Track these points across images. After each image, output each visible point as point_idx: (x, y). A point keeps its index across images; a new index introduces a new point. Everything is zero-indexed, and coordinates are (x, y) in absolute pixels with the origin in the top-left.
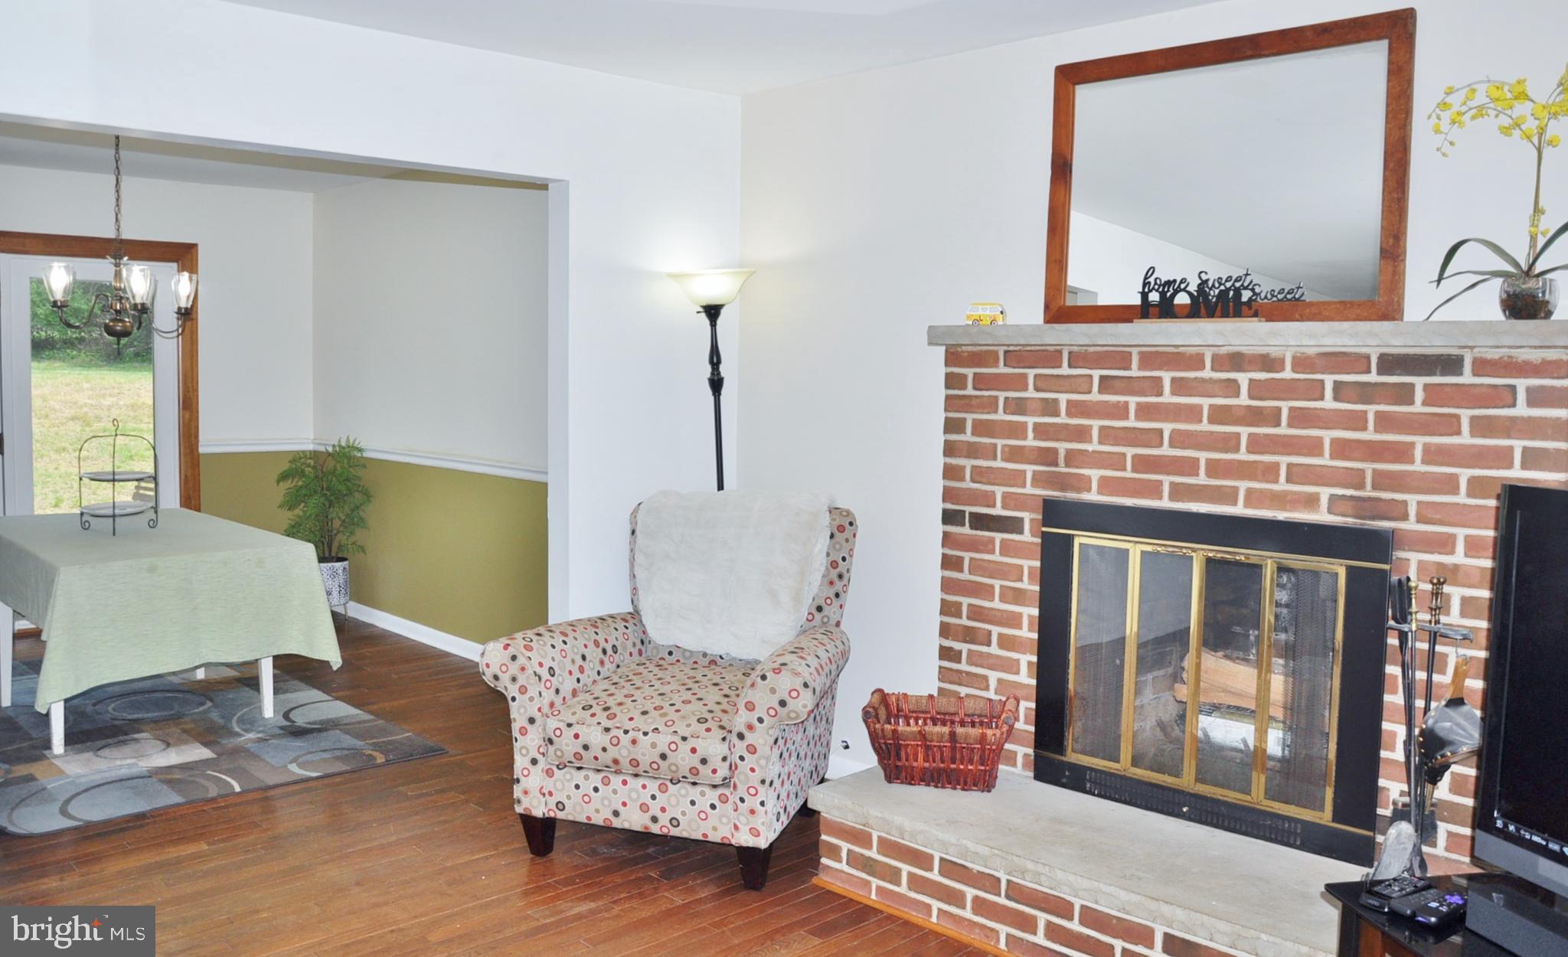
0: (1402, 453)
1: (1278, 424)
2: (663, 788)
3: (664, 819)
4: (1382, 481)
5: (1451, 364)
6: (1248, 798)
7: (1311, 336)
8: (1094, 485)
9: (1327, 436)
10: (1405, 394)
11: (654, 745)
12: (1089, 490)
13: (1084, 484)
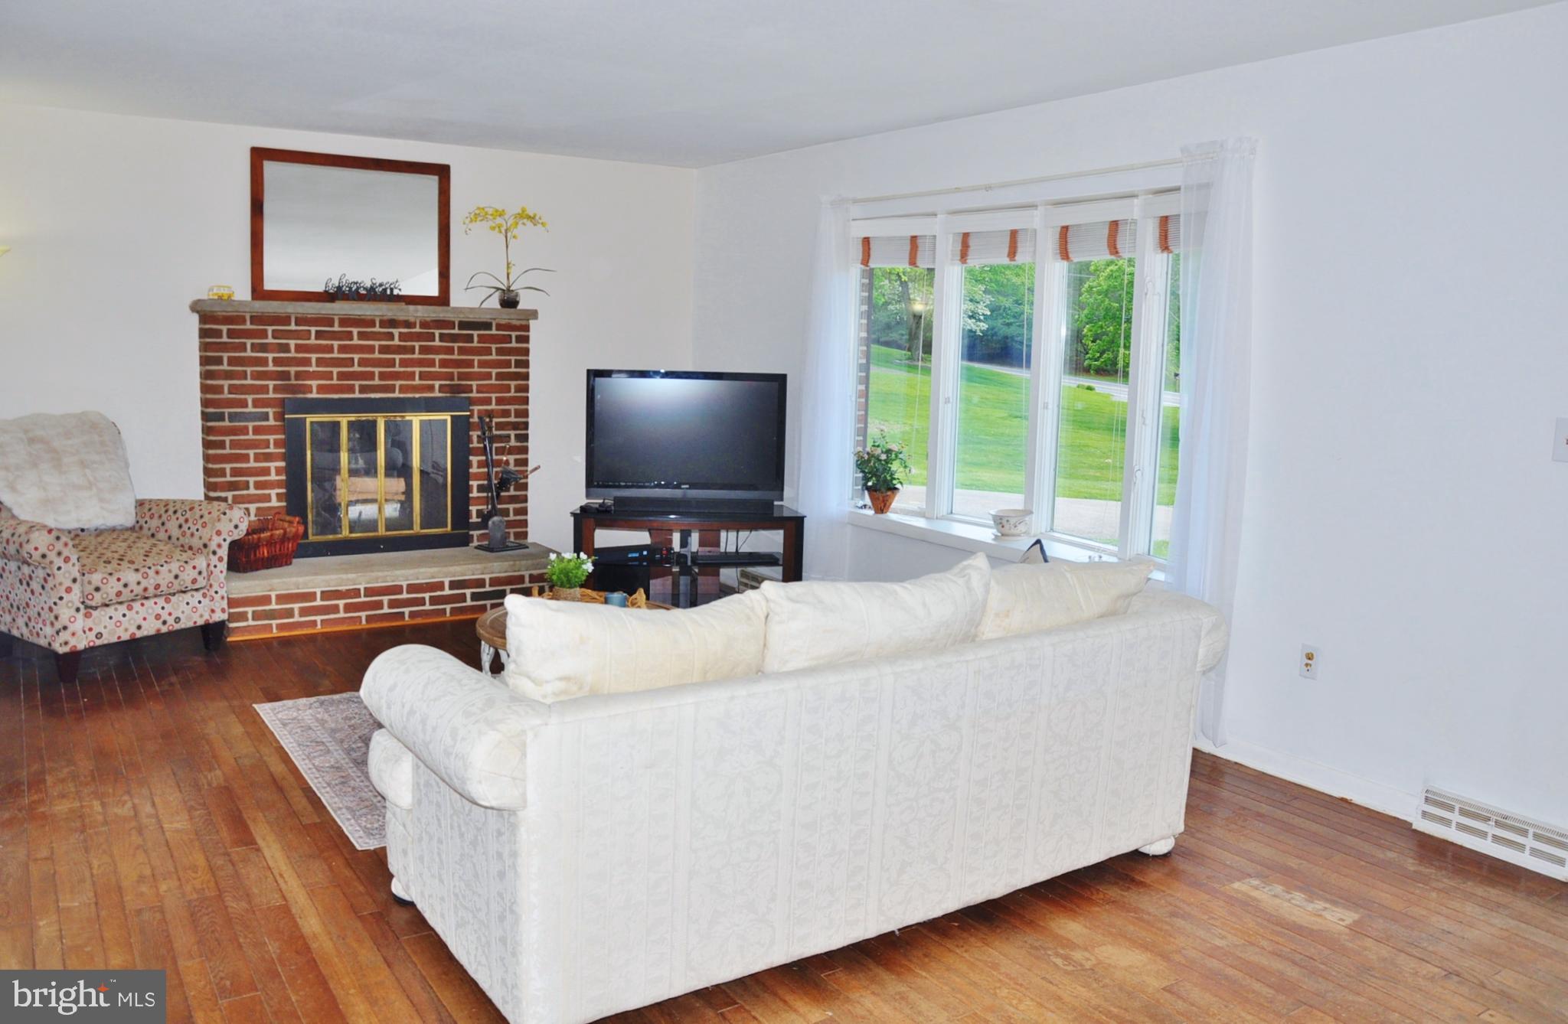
0: (470, 364)
1: (414, 353)
2: (168, 601)
3: (171, 620)
4: (462, 376)
5: (487, 326)
6: (411, 532)
7: (434, 312)
8: (315, 390)
9: (437, 357)
10: (470, 338)
11: (170, 571)
12: (311, 392)
13: (309, 389)
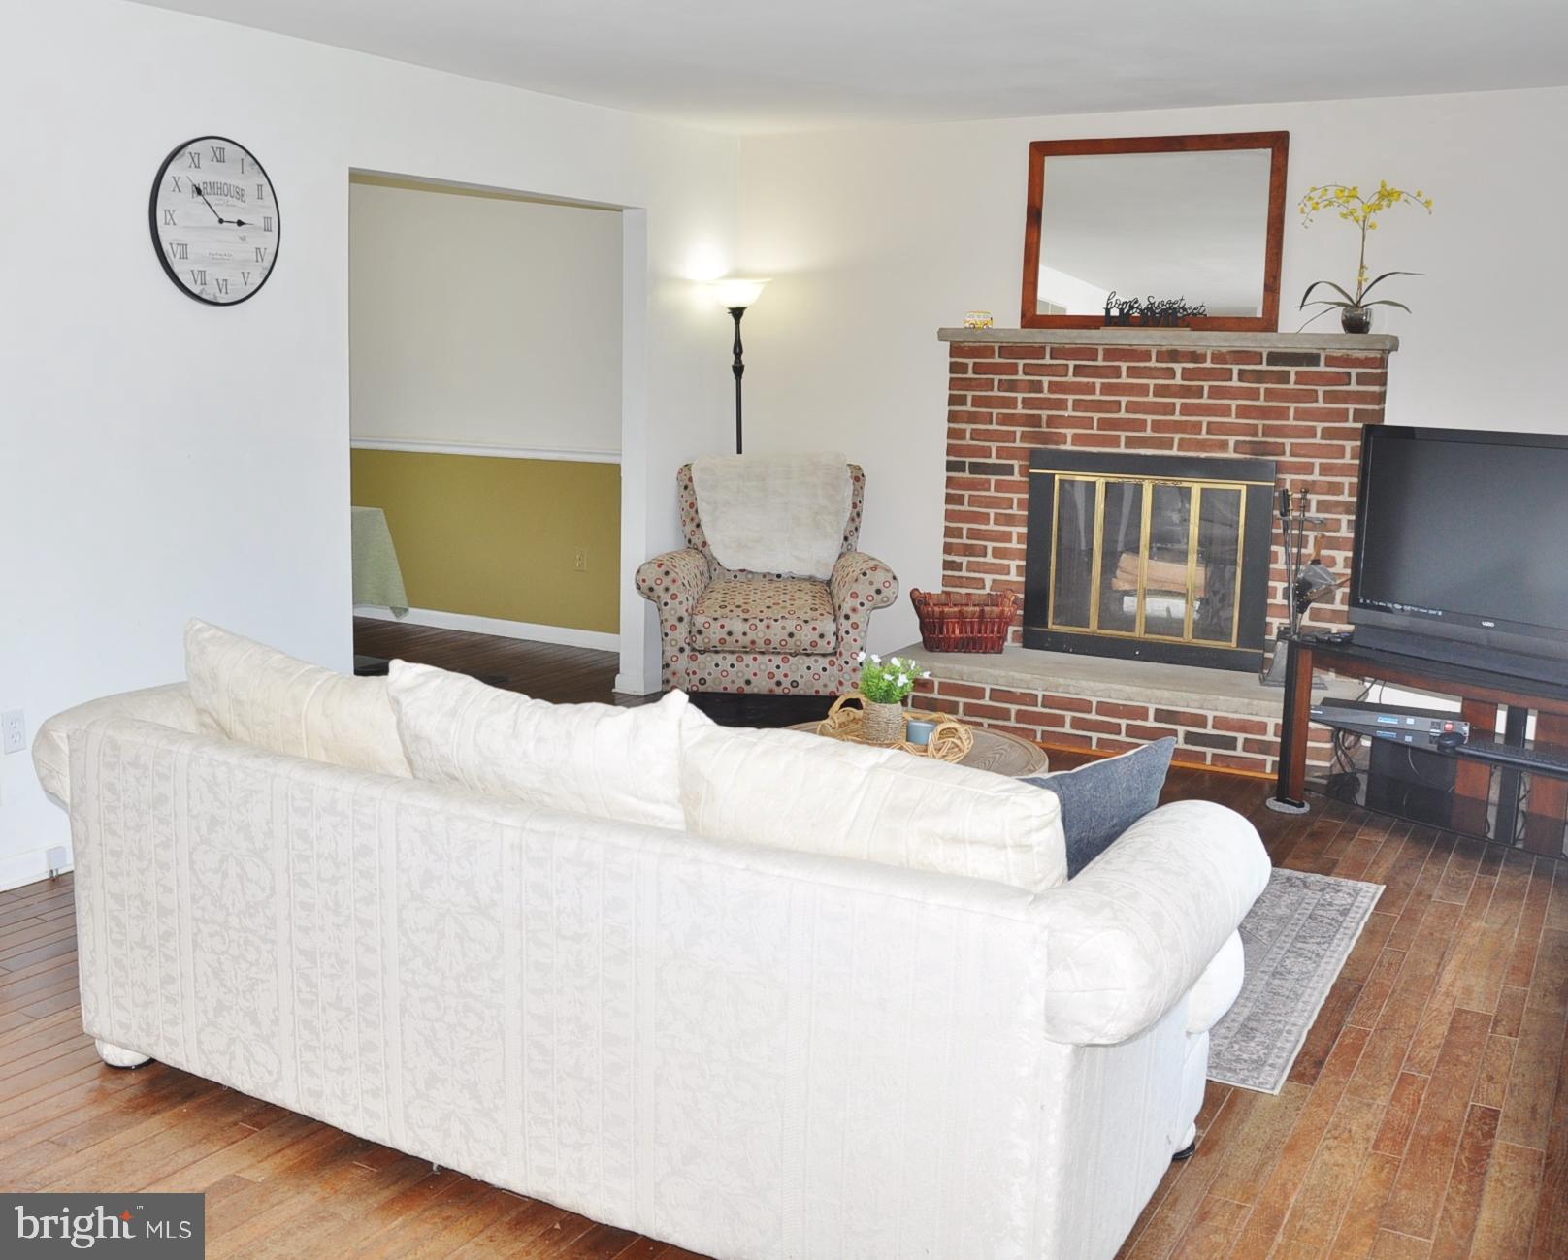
0: (1282, 413)
1: (1201, 396)
2: (785, 661)
3: (786, 683)
4: (1268, 431)
5: (1313, 359)
6: (1181, 640)
7: (1226, 340)
8: (1069, 440)
9: (1234, 403)
10: (1284, 377)
11: (784, 628)
12: (1065, 443)
13: (1063, 439)
